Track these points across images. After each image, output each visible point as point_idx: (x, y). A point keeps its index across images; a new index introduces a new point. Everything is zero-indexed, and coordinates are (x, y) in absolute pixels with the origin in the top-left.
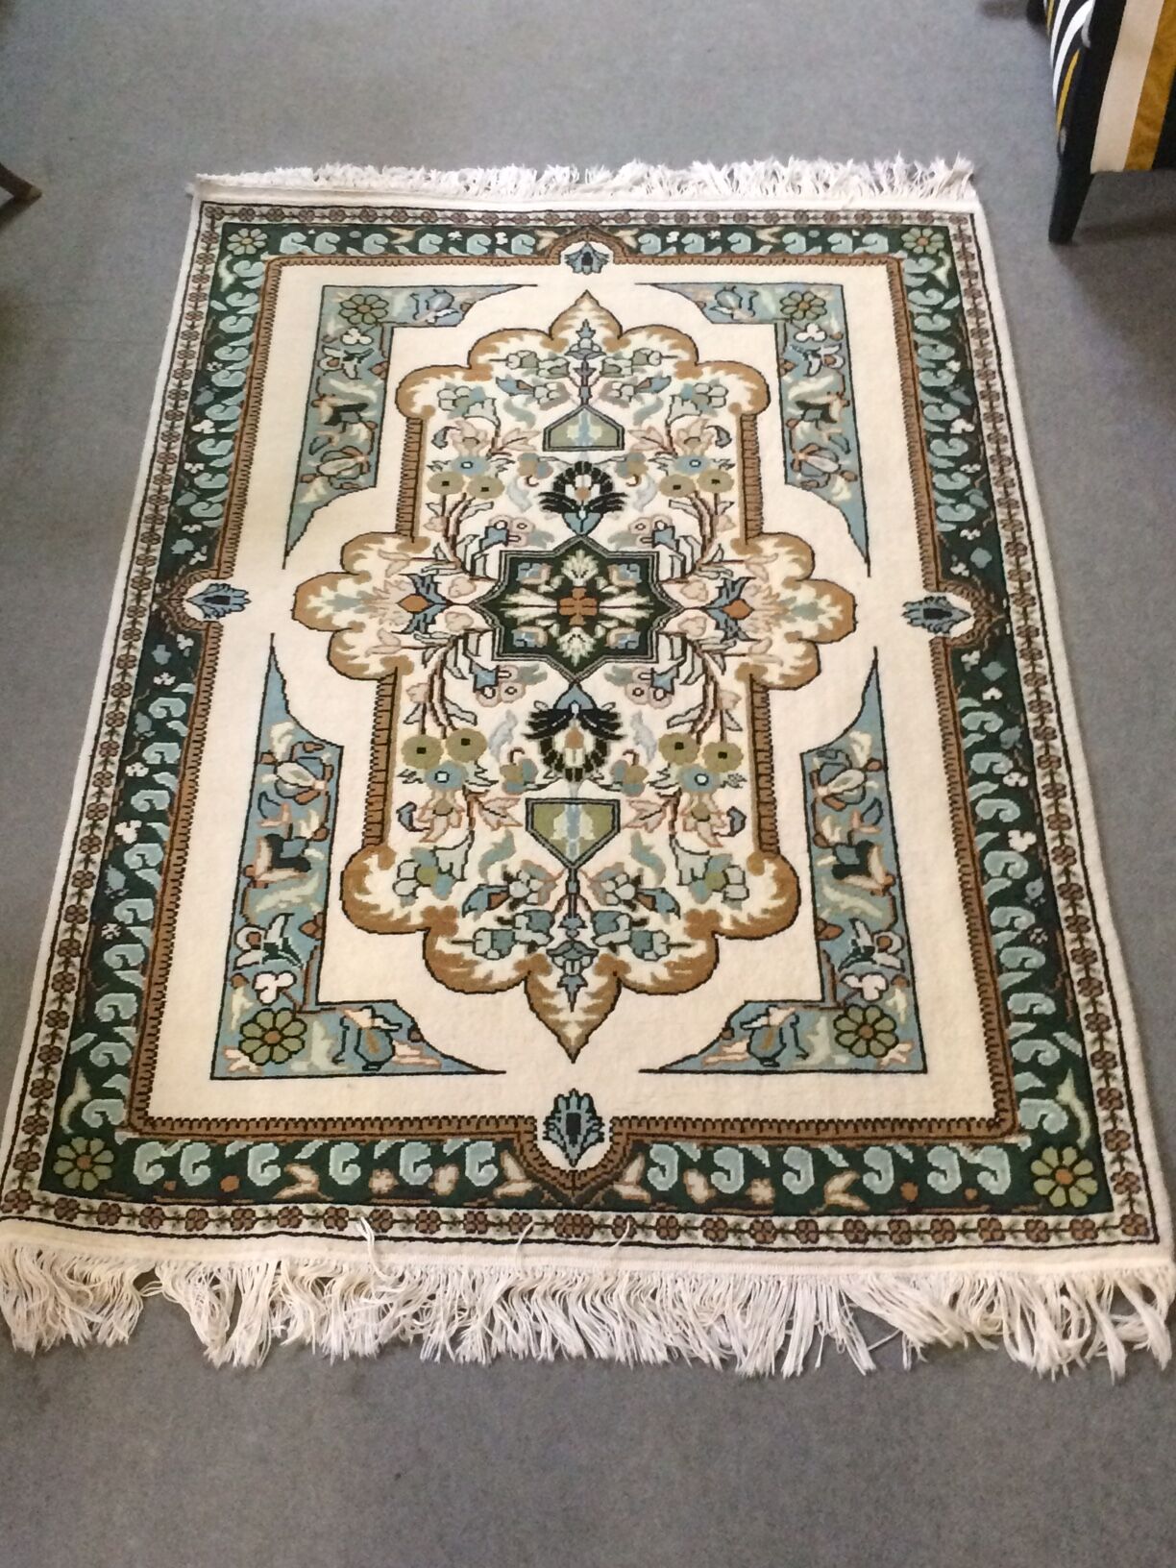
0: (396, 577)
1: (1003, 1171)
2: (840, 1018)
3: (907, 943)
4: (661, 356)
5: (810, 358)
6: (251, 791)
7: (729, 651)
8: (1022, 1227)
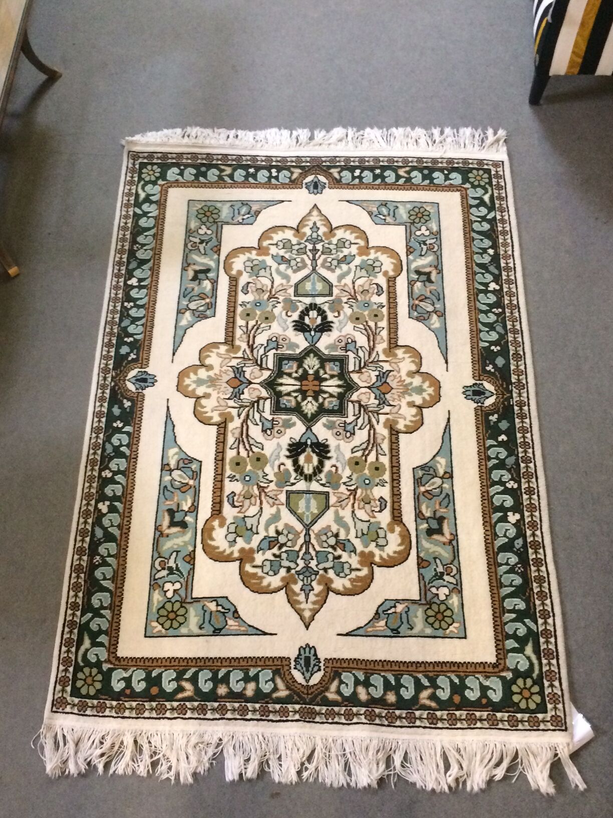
0: (225, 368)
1: (499, 690)
2: (428, 608)
3: (459, 571)
4: (351, 243)
5: (422, 245)
6: (160, 485)
7: (381, 412)
8: (506, 719)
